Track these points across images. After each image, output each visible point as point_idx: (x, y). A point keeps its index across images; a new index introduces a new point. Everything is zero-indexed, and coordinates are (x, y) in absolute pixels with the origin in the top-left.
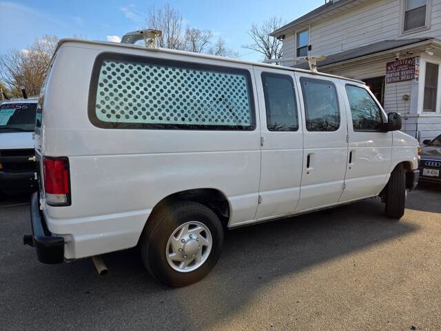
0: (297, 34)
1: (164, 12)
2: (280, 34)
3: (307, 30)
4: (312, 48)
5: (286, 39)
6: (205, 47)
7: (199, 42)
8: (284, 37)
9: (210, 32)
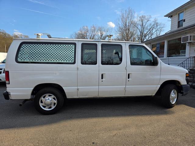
0: (178, 14)
1: (127, 10)
2: (170, 15)
3: (183, 12)
4: (186, 20)
5: (173, 17)
6: (147, 23)
7: (145, 21)
8: (172, 16)
9: (150, 16)
